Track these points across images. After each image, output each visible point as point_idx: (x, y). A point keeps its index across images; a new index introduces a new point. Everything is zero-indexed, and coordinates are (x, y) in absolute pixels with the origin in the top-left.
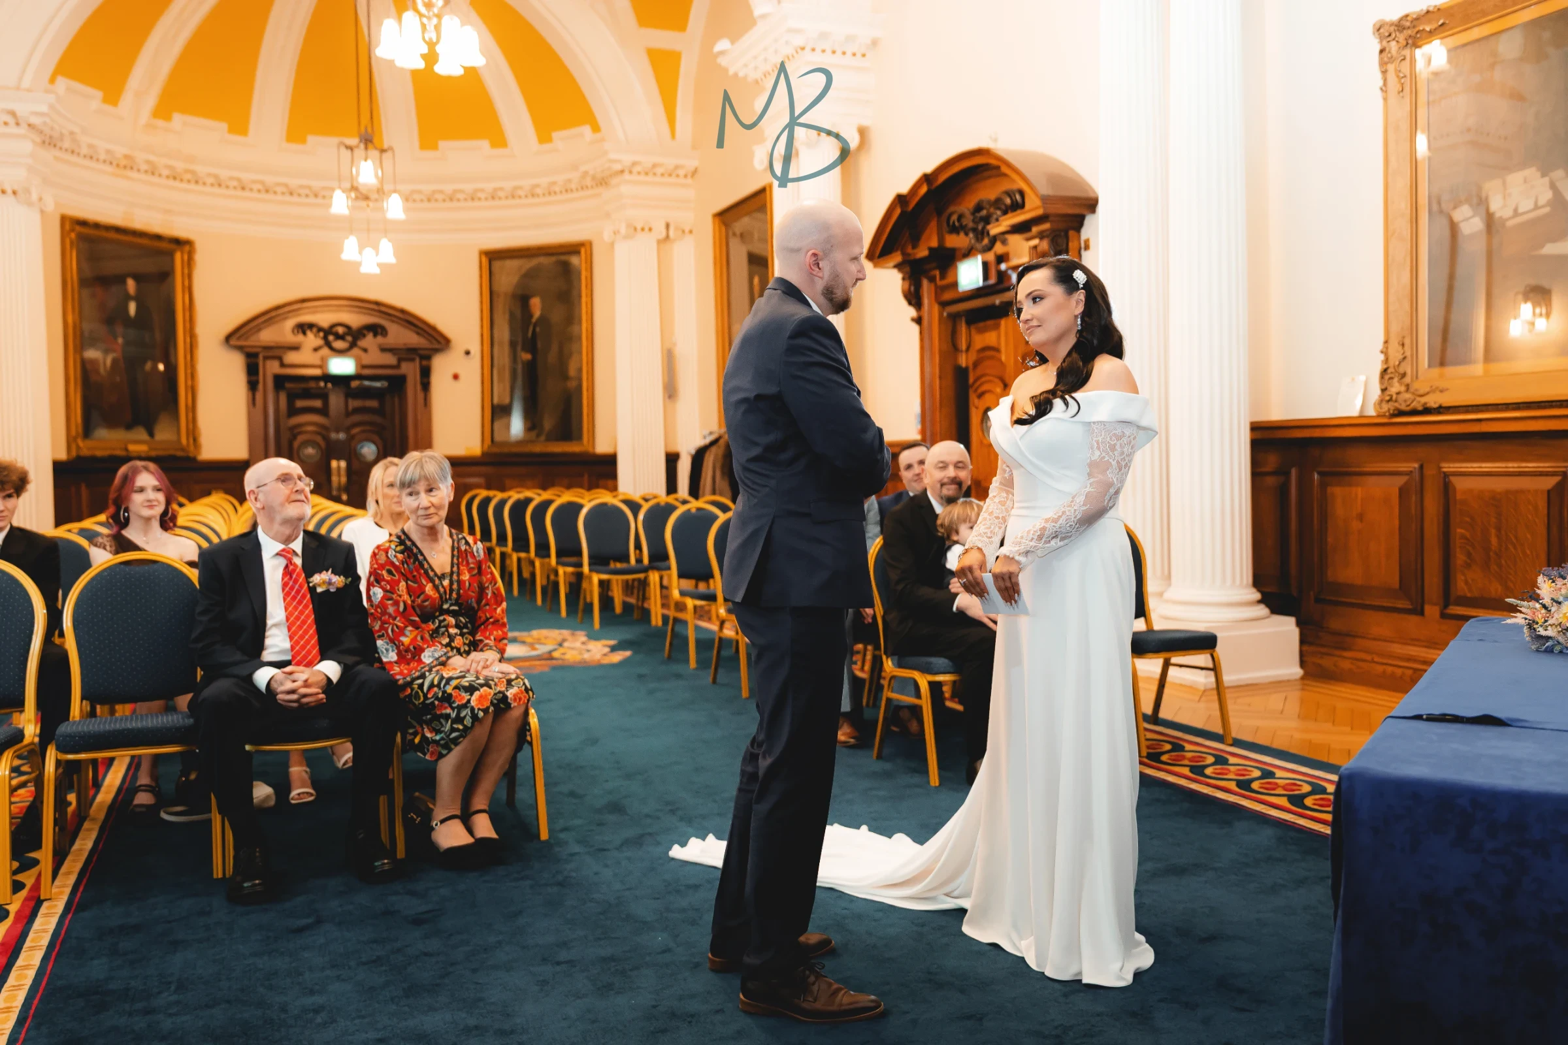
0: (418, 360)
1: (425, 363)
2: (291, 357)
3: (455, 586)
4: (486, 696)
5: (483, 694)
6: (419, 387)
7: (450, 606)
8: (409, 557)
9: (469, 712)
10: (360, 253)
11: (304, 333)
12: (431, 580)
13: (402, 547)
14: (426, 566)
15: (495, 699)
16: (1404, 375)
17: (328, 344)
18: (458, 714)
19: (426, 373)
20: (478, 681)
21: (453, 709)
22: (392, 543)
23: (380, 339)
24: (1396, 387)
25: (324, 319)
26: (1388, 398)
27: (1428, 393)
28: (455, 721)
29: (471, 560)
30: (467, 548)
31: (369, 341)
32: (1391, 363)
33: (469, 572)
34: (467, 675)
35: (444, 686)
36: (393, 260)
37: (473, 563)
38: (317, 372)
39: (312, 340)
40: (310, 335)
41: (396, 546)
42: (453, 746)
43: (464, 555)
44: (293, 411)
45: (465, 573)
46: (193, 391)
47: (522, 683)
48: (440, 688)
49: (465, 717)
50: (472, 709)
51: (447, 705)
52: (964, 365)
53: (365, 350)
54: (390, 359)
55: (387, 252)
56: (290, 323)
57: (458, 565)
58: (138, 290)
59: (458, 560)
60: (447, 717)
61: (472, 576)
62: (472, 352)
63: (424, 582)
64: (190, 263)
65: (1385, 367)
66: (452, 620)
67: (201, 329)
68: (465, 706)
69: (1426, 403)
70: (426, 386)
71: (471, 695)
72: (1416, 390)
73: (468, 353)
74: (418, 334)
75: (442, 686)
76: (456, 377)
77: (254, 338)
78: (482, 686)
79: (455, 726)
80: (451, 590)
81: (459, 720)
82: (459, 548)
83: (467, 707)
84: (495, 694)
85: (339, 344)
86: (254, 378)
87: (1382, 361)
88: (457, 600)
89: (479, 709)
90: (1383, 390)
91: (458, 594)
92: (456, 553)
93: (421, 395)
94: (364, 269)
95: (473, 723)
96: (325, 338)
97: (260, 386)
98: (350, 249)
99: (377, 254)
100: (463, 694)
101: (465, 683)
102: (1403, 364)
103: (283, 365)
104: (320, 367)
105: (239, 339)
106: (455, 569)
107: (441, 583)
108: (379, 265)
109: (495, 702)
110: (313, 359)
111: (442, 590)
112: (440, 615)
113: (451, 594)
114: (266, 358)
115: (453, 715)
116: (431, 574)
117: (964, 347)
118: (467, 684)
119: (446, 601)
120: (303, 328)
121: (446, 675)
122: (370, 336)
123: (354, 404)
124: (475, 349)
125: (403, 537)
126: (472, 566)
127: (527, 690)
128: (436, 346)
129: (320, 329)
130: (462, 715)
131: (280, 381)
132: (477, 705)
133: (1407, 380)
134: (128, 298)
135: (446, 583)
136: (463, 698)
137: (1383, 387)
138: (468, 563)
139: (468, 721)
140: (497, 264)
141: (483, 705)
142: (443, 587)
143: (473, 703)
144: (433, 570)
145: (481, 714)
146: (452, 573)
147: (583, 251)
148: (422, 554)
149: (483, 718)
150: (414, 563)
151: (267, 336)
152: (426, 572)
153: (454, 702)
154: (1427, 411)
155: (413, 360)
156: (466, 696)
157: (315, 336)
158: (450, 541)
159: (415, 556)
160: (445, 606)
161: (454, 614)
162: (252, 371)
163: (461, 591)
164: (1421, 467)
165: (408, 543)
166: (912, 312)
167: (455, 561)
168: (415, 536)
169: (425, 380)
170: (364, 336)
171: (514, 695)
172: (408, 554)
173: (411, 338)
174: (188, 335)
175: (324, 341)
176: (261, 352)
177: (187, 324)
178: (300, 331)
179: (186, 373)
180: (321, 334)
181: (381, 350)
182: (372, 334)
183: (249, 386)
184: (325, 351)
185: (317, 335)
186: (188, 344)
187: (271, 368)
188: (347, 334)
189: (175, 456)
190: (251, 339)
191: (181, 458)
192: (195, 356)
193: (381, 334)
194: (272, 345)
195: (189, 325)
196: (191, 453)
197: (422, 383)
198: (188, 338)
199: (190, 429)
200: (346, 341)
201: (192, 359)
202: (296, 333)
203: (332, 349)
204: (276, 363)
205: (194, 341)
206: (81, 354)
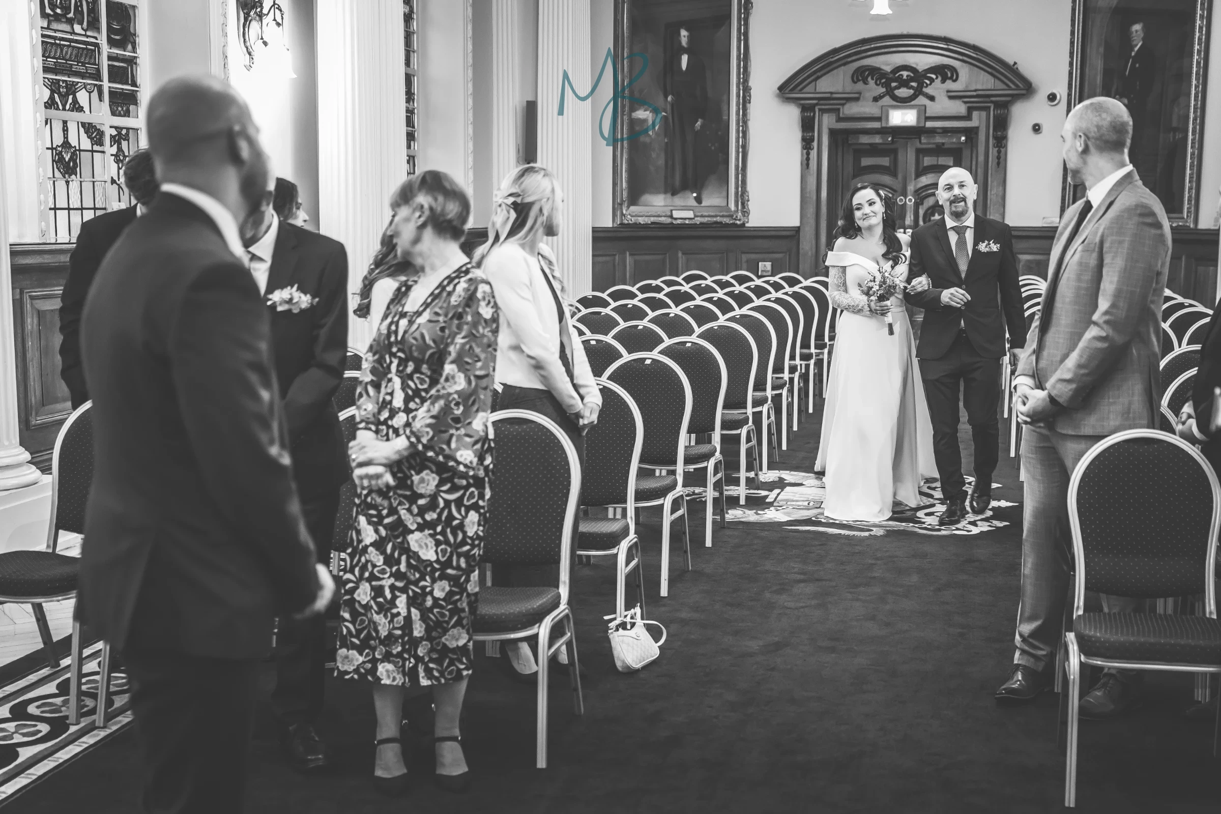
0: (993, 108)
1: (1002, 112)
2: (851, 109)
11: (864, 81)
17: (890, 93)
19: (1001, 125)
23: (950, 85)
25: (887, 62)
31: (937, 88)
38: (876, 125)
39: (873, 88)
40: (871, 82)
46: (744, 150)
53: (932, 98)
54: (959, 108)
56: (850, 69)
58: (691, 39)
62: (1058, 95)
64: (746, 7)
70: (1001, 141)
73: (1052, 96)
74: (995, 76)
76: (1037, 129)
77: (810, 89)
85: (902, 92)
86: (808, 135)
93: (993, 152)
96: (887, 85)
97: (815, 144)
103: (840, 119)
104: (879, 119)
105: (792, 90)
110: (873, 110)
114: (823, 111)
120: (861, 75)
122: (938, 81)
124: (1062, 94)
128: (1017, 92)
129: (882, 75)
131: (837, 137)
134: (681, 50)
151: (824, 85)
155: (987, 109)
162: (807, 125)
169: (999, 134)
170: (932, 81)
173: (984, 82)
174: (741, 88)
175: (886, 89)
176: (817, 104)
177: (742, 76)
178: (860, 78)
179: (738, 131)
180: (883, 81)
181: (951, 98)
182: (940, 78)
183: (804, 143)
184: (887, 100)
185: (878, 82)
186: (741, 98)
187: (827, 122)
188: (912, 79)
189: (721, 223)
190: (805, 90)
191: (727, 225)
192: (748, 111)
193: (951, 78)
194: (828, 95)
195: (744, 77)
196: (740, 220)
197: (995, 138)
198: (741, 92)
199: (740, 193)
200: (912, 88)
201: (745, 114)
202: (855, 80)
203: (895, 98)
204: (833, 116)
205: (747, 95)
206: (630, 115)
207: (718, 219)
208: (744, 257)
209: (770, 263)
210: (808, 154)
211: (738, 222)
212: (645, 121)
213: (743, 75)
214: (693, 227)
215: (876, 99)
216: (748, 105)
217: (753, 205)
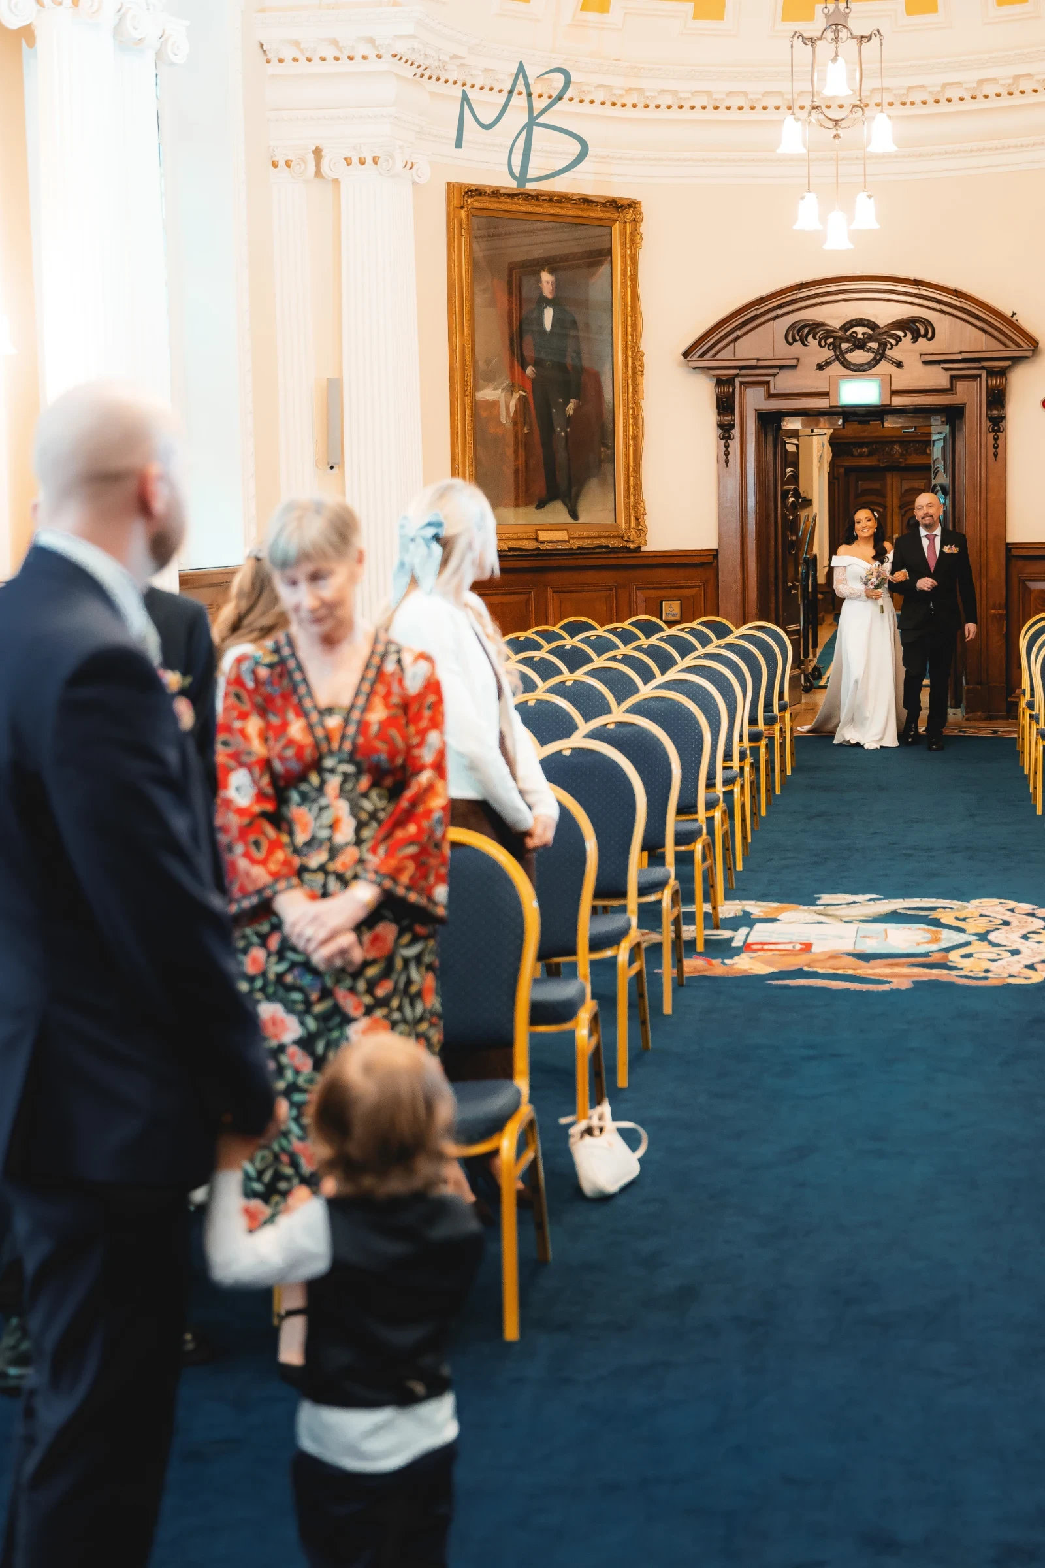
0: (985, 377)
1: (997, 382)
2: (784, 382)
6: (986, 424)
7: (338, 764)
11: (802, 341)
12: (307, 717)
17: (840, 357)
19: (997, 400)
23: (924, 345)
25: (834, 315)
29: (394, 690)
31: (906, 349)
33: (384, 707)
37: (395, 695)
38: (821, 404)
39: (816, 352)
40: (812, 343)
45: (377, 711)
46: (636, 443)
53: (897, 364)
54: (938, 377)
55: (866, 213)
56: (782, 325)
58: (557, 286)
61: (389, 715)
64: (633, 240)
70: (997, 421)
74: (983, 329)
77: (726, 353)
80: (344, 737)
85: (858, 356)
86: (727, 419)
91: (356, 743)
93: (988, 437)
96: (835, 346)
97: (735, 432)
98: (808, 215)
103: (769, 395)
104: (824, 395)
105: (703, 357)
106: (360, 701)
107: (326, 723)
110: (814, 382)
111: (324, 737)
113: (340, 745)
119: (330, 755)
120: (801, 333)
122: (906, 340)
128: (1015, 353)
129: (829, 332)
131: (768, 422)
134: (543, 302)
135: (335, 724)
142: (328, 732)
144: (315, 700)
146: (352, 707)
151: (746, 349)
152: (300, 700)
155: (977, 378)
157: (821, 345)
160: (328, 763)
162: (724, 406)
163: (364, 740)
167: (365, 687)
169: (995, 413)
170: (898, 339)
172: (280, 670)
173: (975, 341)
174: (630, 354)
175: (835, 352)
176: (737, 375)
177: (630, 337)
178: (797, 338)
179: (626, 416)
180: (830, 341)
181: (925, 363)
182: (909, 336)
183: (720, 431)
184: (836, 368)
185: (823, 343)
186: (630, 369)
187: (753, 400)
188: (871, 338)
189: (607, 547)
191: (615, 550)
192: (640, 387)
193: (925, 335)
194: (754, 363)
195: (632, 338)
196: (633, 542)
197: (990, 418)
198: (630, 359)
199: (632, 504)
200: (869, 350)
201: (635, 392)
202: (791, 341)
203: (847, 365)
204: (761, 392)
205: (638, 363)
206: (474, 396)
207: (603, 542)
208: (641, 595)
209: (679, 602)
210: (727, 446)
211: (632, 546)
212: (495, 403)
213: (632, 335)
214: (570, 553)
215: (820, 367)
216: (639, 378)
217: (650, 521)
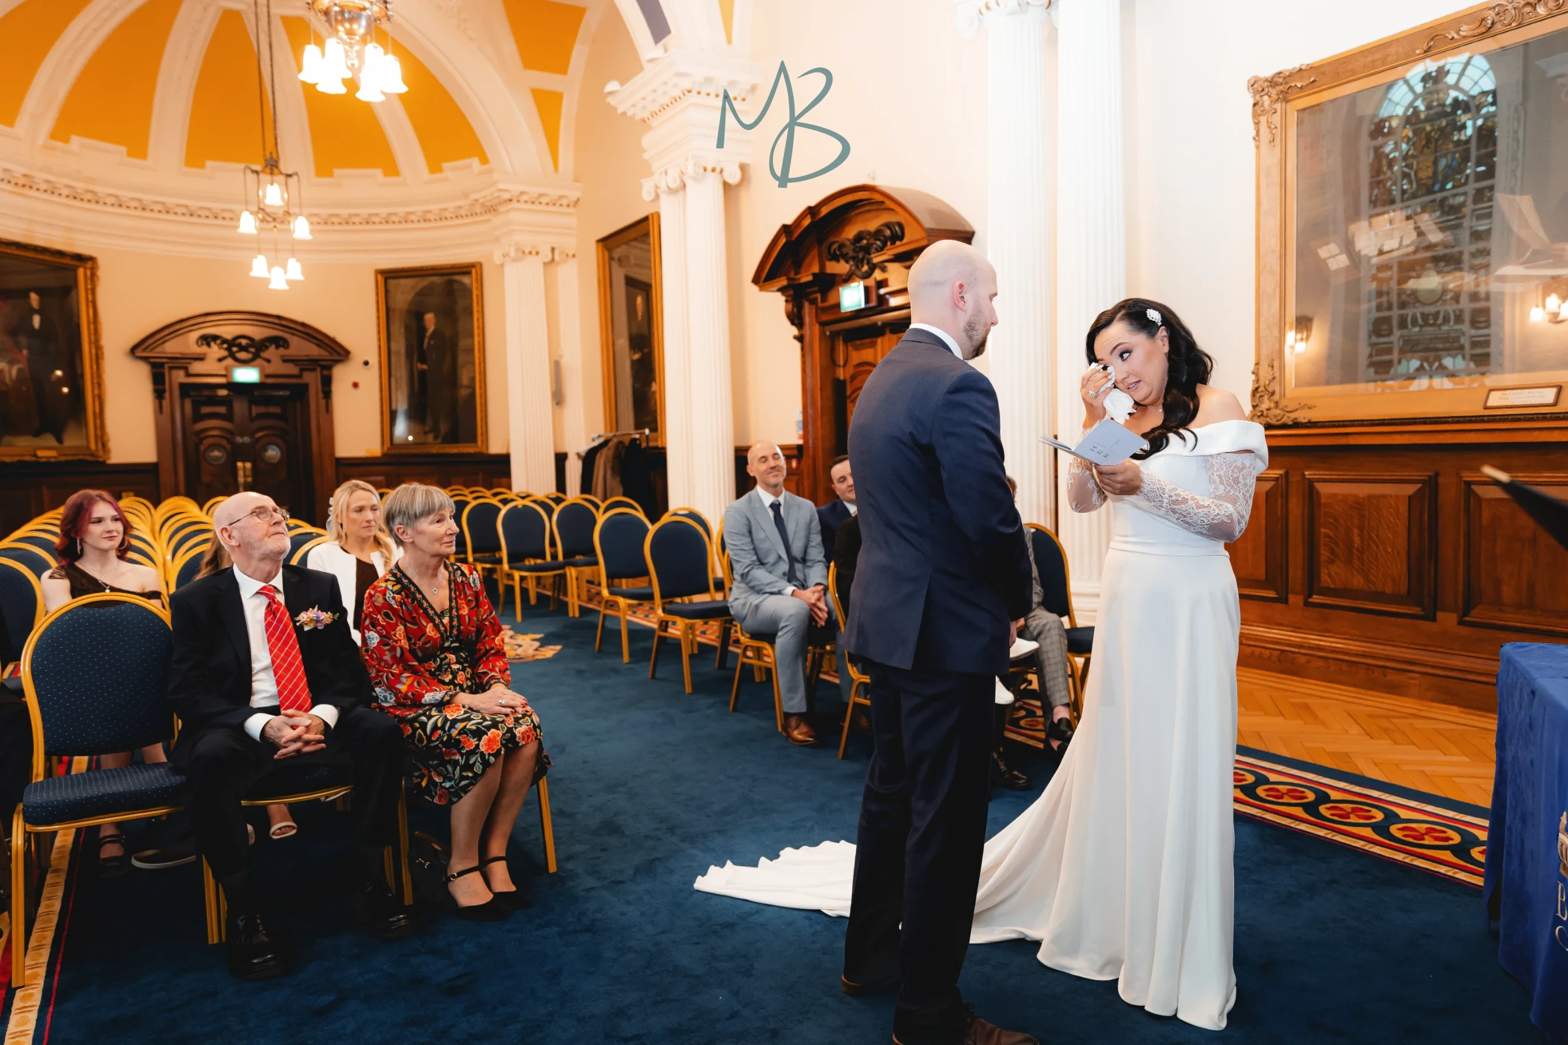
0: (319, 369)
1: (325, 372)
2: (197, 367)
3: (455, 623)
4: (495, 737)
5: (492, 737)
6: (321, 395)
7: (451, 643)
8: (407, 596)
9: (479, 759)
10: (269, 271)
11: (209, 345)
12: (432, 620)
13: (399, 586)
14: (425, 605)
15: (504, 739)
16: (1273, 393)
17: (232, 355)
18: (467, 760)
19: (327, 382)
20: (486, 723)
21: (462, 755)
22: (389, 582)
23: (282, 351)
24: (1266, 404)
25: (228, 331)
26: (1259, 414)
27: (1297, 410)
28: (463, 769)
29: (468, 592)
30: (464, 579)
31: (271, 352)
32: (1262, 383)
33: (468, 606)
34: (472, 717)
35: (450, 729)
36: (300, 277)
37: (471, 595)
38: (222, 381)
39: (216, 351)
40: (214, 347)
41: (393, 586)
42: (463, 794)
43: (461, 587)
44: (198, 417)
45: (464, 608)
46: (100, 399)
47: (530, 721)
48: (445, 732)
49: (475, 763)
50: (482, 755)
51: (455, 751)
52: (842, 378)
53: (268, 361)
54: (293, 369)
55: (295, 270)
56: (195, 335)
57: (456, 599)
58: (43, 302)
59: (455, 594)
60: (456, 763)
61: (471, 610)
62: (371, 363)
63: (425, 624)
64: (93, 278)
65: (1256, 386)
66: (452, 657)
67: (105, 341)
68: (473, 752)
69: (1296, 419)
70: (327, 394)
71: (479, 740)
72: (1286, 407)
73: (366, 363)
74: (318, 345)
75: (447, 729)
76: (356, 385)
77: (159, 349)
78: (489, 728)
79: (465, 774)
80: (452, 627)
81: (468, 767)
82: (455, 580)
83: (477, 754)
84: (504, 734)
85: (243, 355)
86: (160, 387)
87: (1254, 381)
88: (457, 636)
89: (489, 755)
90: (1254, 407)
91: (459, 630)
92: (453, 586)
93: (323, 402)
94: (271, 286)
95: (484, 771)
96: (229, 349)
97: (167, 395)
98: (259, 267)
99: (286, 272)
100: (471, 740)
101: (470, 725)
102: (1272, 384)
103: (188, 375)
104: (225, 376)
105: (144, 350)
106: (454, 604)
107: (442, 623)
108: (289, 282)
109: (504, 742)
110: (218, 368)
111: (442, 629)
112: (441, 654)
113: (451, 632)
114: (171, 368)
115: (462, 762)
116: (431, 612)
117: (842, 363)
118: (474, 728)
119: (448, 640)
120: (207, 340)
121: (450, 718)
122: (272, 348)
123: (256, 410)
124: (374, 360)
125: (399, 575)
126: (470, 598)
127: (535, 727)
128: (338, 358)
129: (225, 341)
130: (471, 762)
131: (186, 390)
132: (486, 750)
133: (1276, 397)
134: (32, 311)
135: (446, 620)
136: (471, 744)
137: (1255, 404)
138: (466, 596)
139: (478, 768)
140: (392, 282)
141: (494, 750)
142: (444, 626)
143: (482, 749)
144: (433, 609)
145: (492, 759)
146: (451, 608)
147: (474, 271)
148: (420, 593)
149: (494, 763)
150: (413, 602)
151: (172, 347)
152: (425, 610)
153: (463, 748)
154: (1296, 425)
155: (314, 370)
156: (474, 741)
157: (220, 348)
158: (446, 574)
159: (414, 594)
160: (447, 644)
161: (454, 651)
162: (158, 380)
163: (462, 627)
164: (1287, 473)
165: (405, 581)
166: (794, 331)
167: (454, 595)
168: (410, 573)
169: (326, 389)
170: (267, 348)
171: (523, 733)
172: (406, 594)
173: (312, 350)
174: (93, 346)
175: (228, 352)
176: (167, 363)
178: (204, 343)
179: (93, 383)
180: (225, 346)
181: (284, 361)
182: (273, 345)
183: (156, 394)
184: (229, 361)
186: (93, 355)
187: (177, 378)
188: (250, 346)
189: (81, 461)
190: (157, 350)
191: (88, 462)
192: (102, 366)
193: (283, 346)
194: (177, 356)
195: (94, 337)
196: (100, 457)
197: (323, 392)
198: (93, 350)
199: (99, 435)
200: (250, 352)
201: (98, 369)
202: (199, 345)
203: (236, 360)
204: (181, 373)
205: (100, 352)
207: (79, 457)
210: (161, 403)
211: (99, 460)
215: (220, 360)
216: (101, 361)
